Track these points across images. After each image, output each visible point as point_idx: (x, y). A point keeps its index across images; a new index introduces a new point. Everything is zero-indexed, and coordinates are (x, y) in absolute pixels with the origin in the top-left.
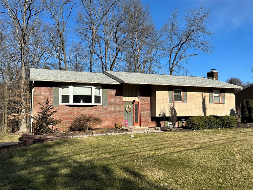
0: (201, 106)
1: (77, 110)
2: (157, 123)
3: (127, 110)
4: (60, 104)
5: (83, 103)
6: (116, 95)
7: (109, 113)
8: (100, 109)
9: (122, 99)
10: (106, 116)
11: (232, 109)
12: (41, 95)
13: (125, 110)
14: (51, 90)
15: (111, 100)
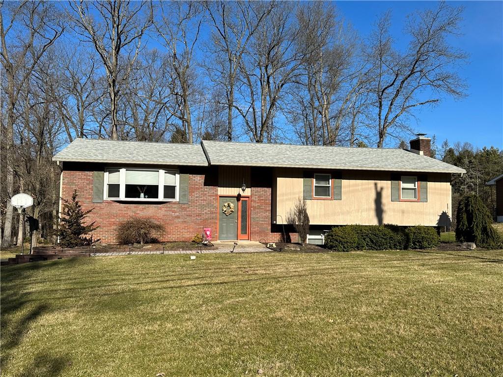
0: (373, 206)
1: (134, 209)
2: (283, 235)
3: (225, 211)
4: (104, 199)
5: (145, 197)
6: (205, 185)
7: (191, 216)
8: (175, 208)
9: (217, 191)
10: (185, 220)
11: (442, 214)
12: (73, 183)
13: (223, 210)
14: (90, 176)
15: (196, 194)
